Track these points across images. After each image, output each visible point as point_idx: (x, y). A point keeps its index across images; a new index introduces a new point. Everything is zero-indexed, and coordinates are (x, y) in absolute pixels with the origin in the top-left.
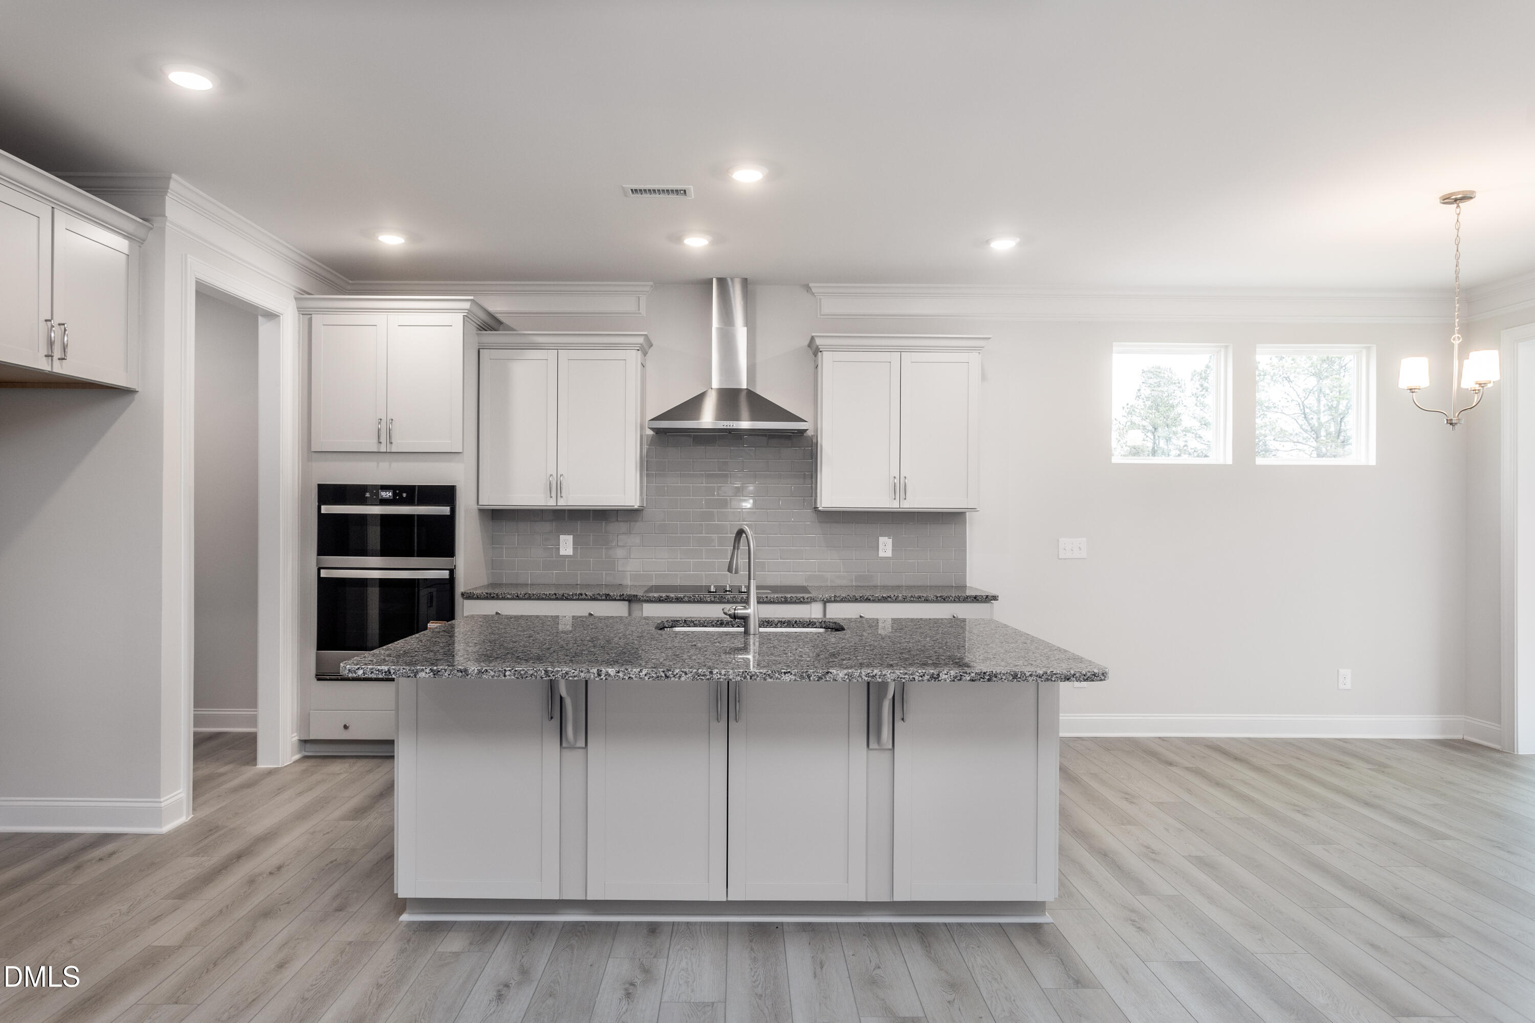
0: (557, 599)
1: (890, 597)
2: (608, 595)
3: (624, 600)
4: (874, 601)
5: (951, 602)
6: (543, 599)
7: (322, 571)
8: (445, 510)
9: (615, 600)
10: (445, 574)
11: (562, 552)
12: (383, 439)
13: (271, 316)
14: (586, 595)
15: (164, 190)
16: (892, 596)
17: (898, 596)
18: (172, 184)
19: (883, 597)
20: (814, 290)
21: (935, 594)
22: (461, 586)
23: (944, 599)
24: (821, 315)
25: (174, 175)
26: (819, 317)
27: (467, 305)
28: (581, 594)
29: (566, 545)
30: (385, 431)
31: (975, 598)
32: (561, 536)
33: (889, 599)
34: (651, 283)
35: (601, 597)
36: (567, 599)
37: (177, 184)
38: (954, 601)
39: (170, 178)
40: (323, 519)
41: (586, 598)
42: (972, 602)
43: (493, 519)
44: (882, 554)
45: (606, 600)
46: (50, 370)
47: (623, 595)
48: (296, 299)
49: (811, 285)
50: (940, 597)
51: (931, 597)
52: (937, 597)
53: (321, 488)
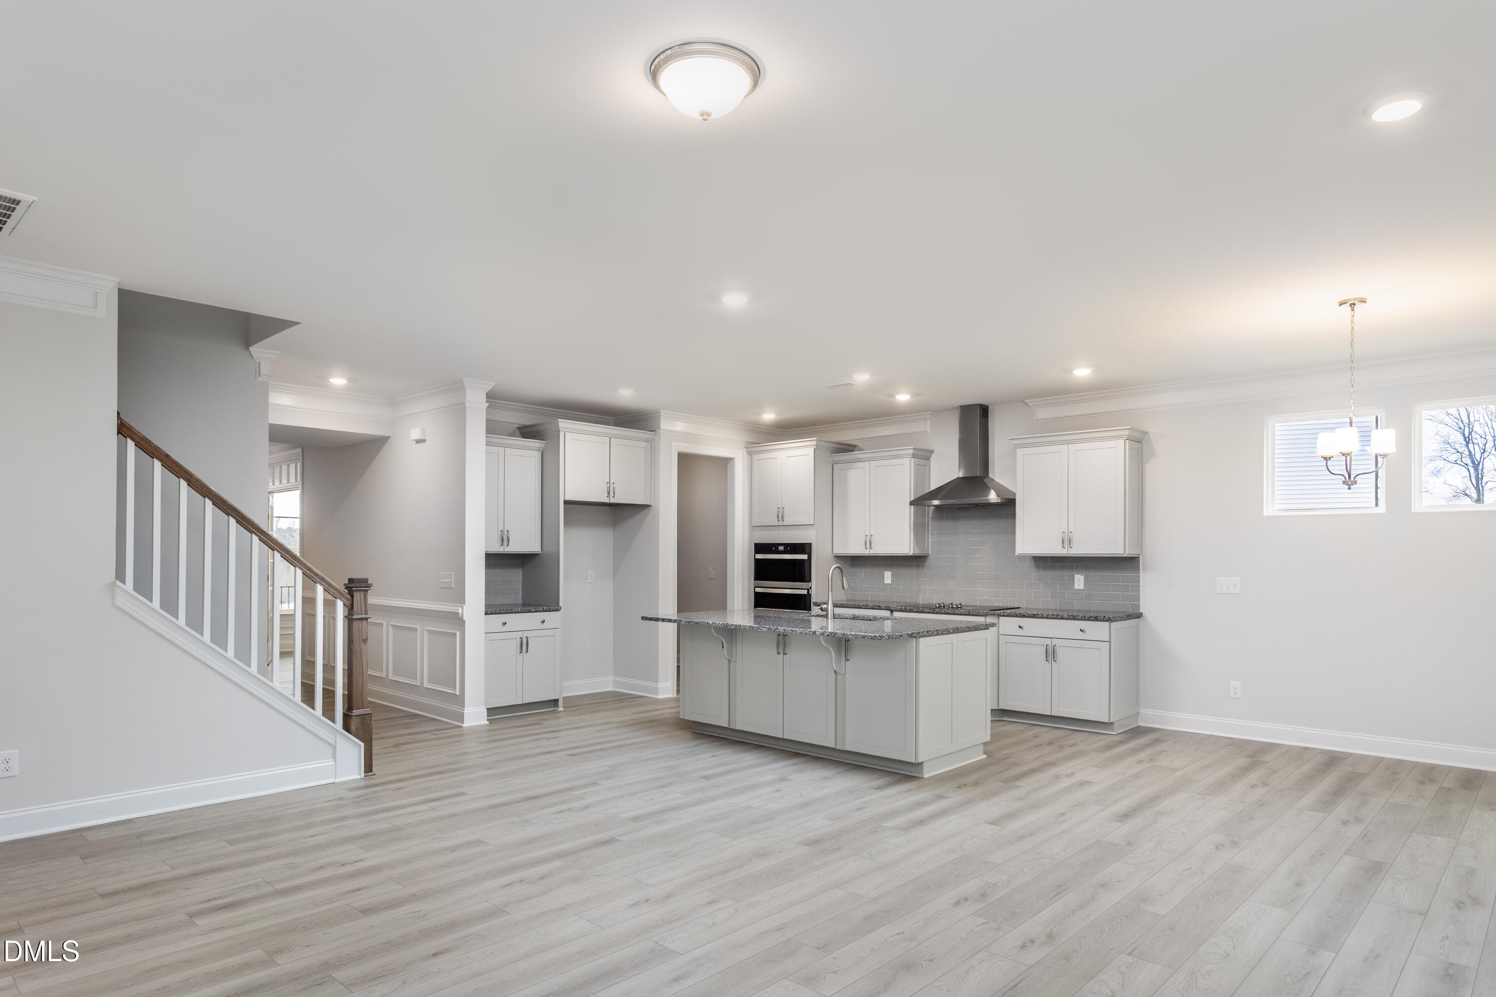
0: (855, 608)
1: (1038, 614)
2: (880, 606)
3: (887, 610)
4: (1028, 617)
5: (1079, 620)
6: (849, 607)
7: (756, 588)
8: (805, 557)
9: (883, 609)
10: (805, 592)
11: (885, 582)
12: (780, 519)
13: (731, 459)
14: (869, 606)
15: (659, 418)
16: (1040, 614)
17: (1043, 614)
18: (661, 414)
19: (1033, 614)
20: (1028, 404)
22: (813, 600)
23: (1074, 618)
24: (1035, 420)
25: (661, 411)
26: (1034, 421)
27: (814, 443)
28: (867, 605)
29: (888, 577)
30: (780, 516)
31: (1096, 618)
32: (885, 572)
33: (1038, 616)
34: (930, 412)
35: (876, 607)
36: (860, 608)
37: (663, 413)
38: (1081, 619)
39: (660, 412)
40: (757, 561)
42: (1094, 620)
43: (852, 561)
44: (1076, 587)
46: (608, 501)
48: (746, 448)
49: (1026, 401)
50: (1072, 616)
51: (1065, 616)
52: (1069, 616)
53: (756, 545)
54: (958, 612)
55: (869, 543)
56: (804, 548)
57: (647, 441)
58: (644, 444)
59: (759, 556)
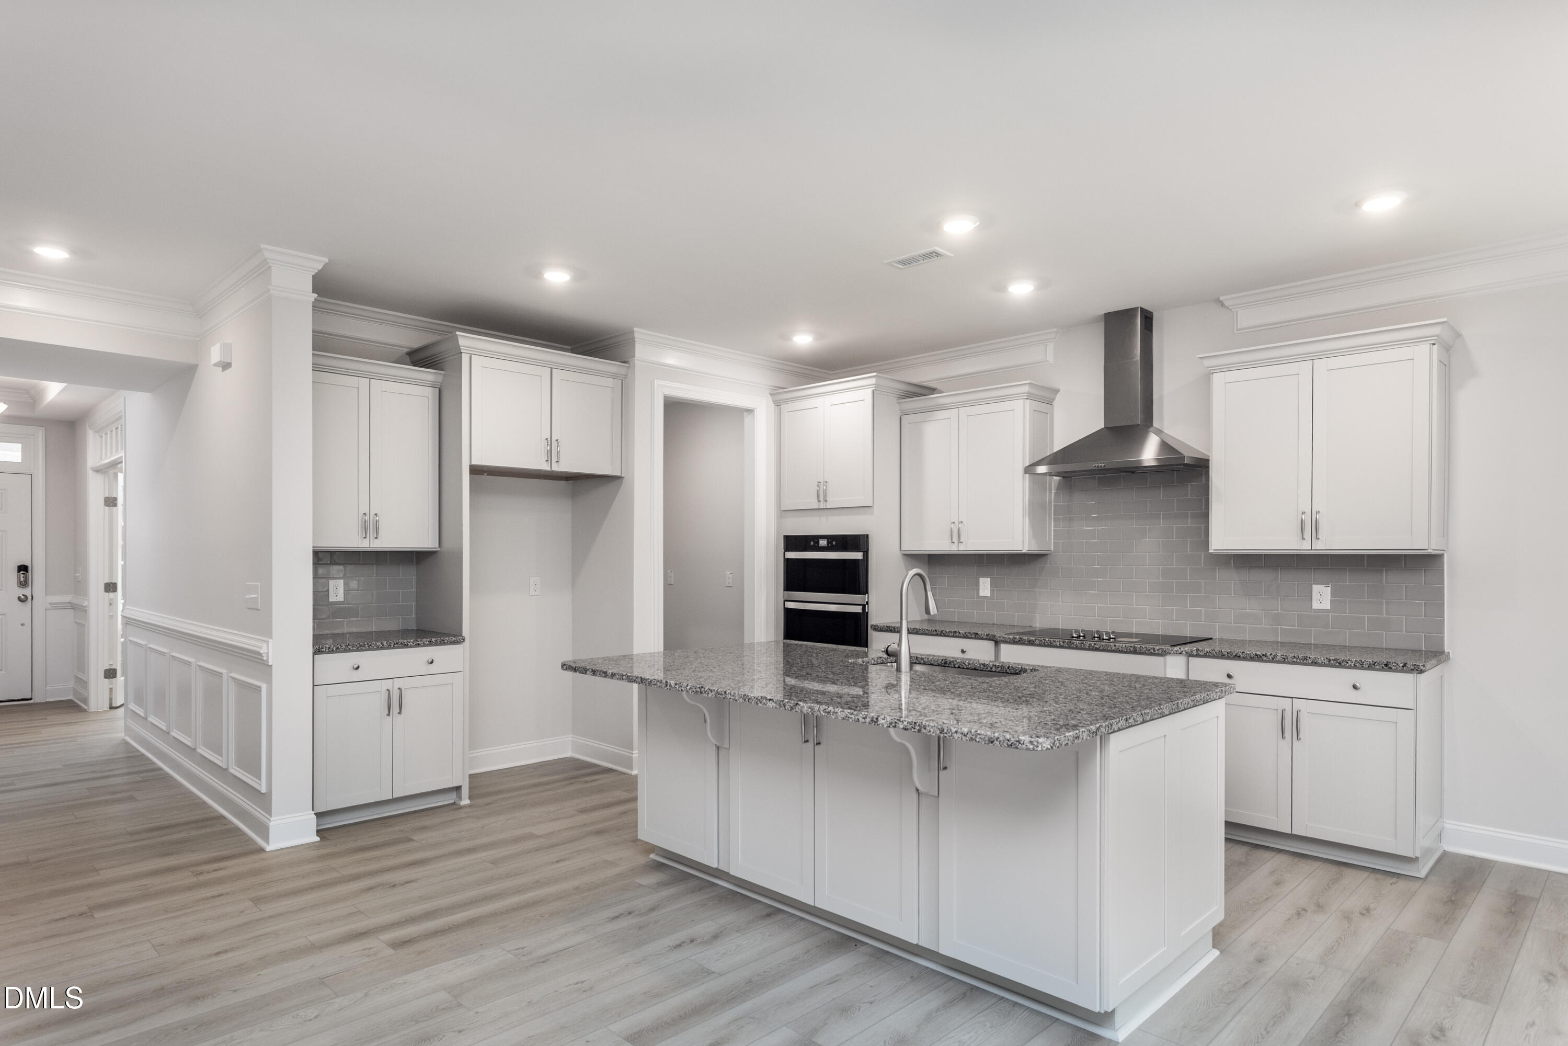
0: (937, 635)
1: (1265, 655)
2: (977, 634)
3: (989, 639)
4: (1245, 659)
5: (1350, 667)
6: (926, 634)
7: (786, 602)
8: (858, 556)
9: (982, 639)
10: (858, 609)
11: (982, 594)
12: (822, 499)
13: (750, 411)
14: (959, 633)
15: (631, 342)
16: (1269, 654)
17: (1275, 656)
18: (636, 335)
19: (1256, 655)
20: (1226, 303)
21: (1328, 657)
22: (873, 620)
23: (1340, 664)
24: (1238, 330)
25: (635, 329)
26: (1235, 332)
27: (873, 381)
28: (956, 632)
29: (985, 587)
30: (822, 493)
31: (1386, 665)
32: (980, 579)
33: (1265, 658)
34: (1055, 330)
35: (971, 635)
36: (945, 636)
37: (639, 333)
38: (1355, 667)
39: (633, 332)
40: (788, 562)
41: (959, 635)
42: (1382, 670)
43: (929, 561)
44: (1316, 605)
45: (975, 638)
46: (549, 469)
47: (989, 635)
48: (771, 394)
49: (1221, 298)
50: (1334, 660)
51: (1322, 659)
52: (1330, 660)
53: (787, 538)
54: (1113, 648)
55: (958, 535)
56: (858, 542)
57: (614, 376)
58: (609, 382)
59: (791, 555)
